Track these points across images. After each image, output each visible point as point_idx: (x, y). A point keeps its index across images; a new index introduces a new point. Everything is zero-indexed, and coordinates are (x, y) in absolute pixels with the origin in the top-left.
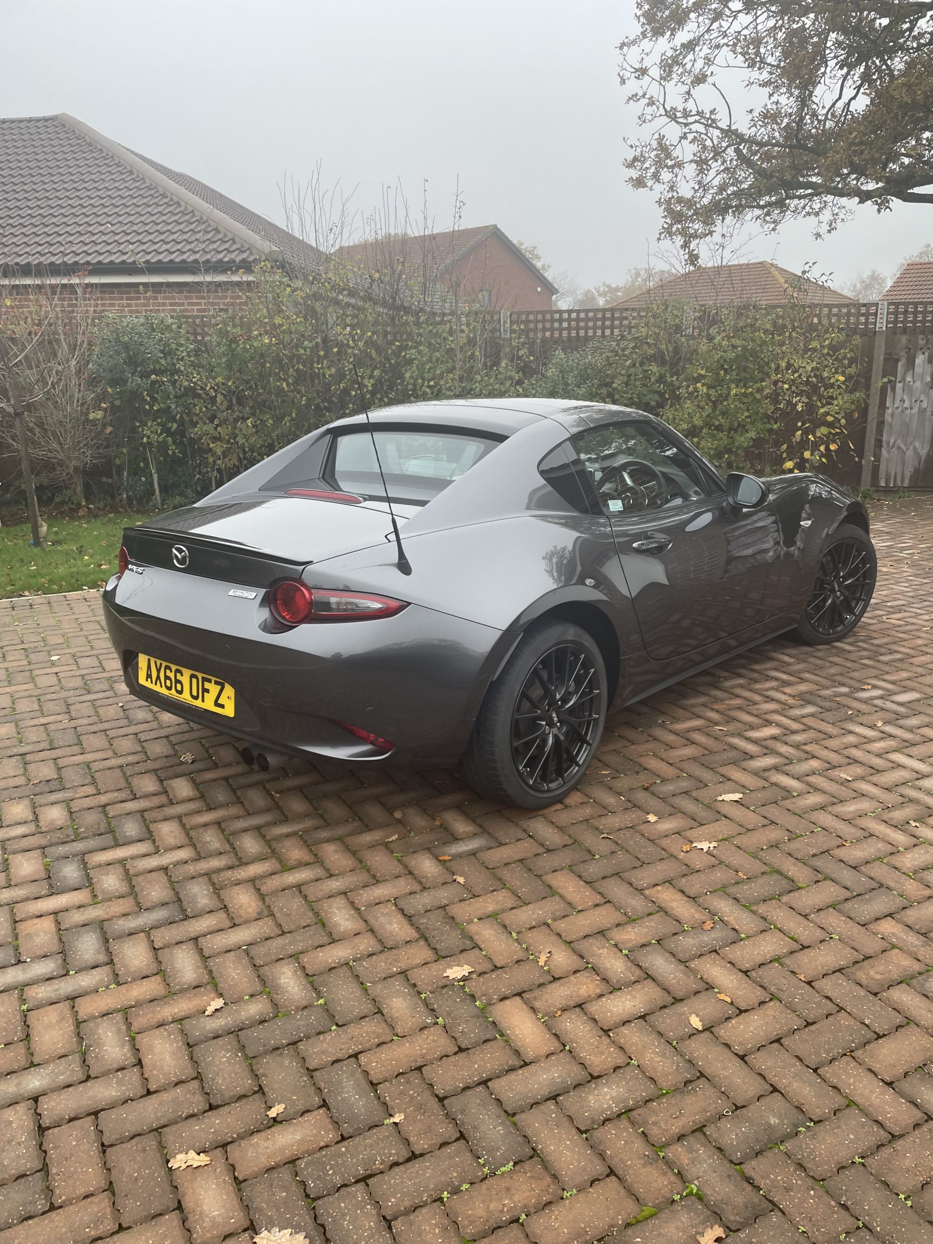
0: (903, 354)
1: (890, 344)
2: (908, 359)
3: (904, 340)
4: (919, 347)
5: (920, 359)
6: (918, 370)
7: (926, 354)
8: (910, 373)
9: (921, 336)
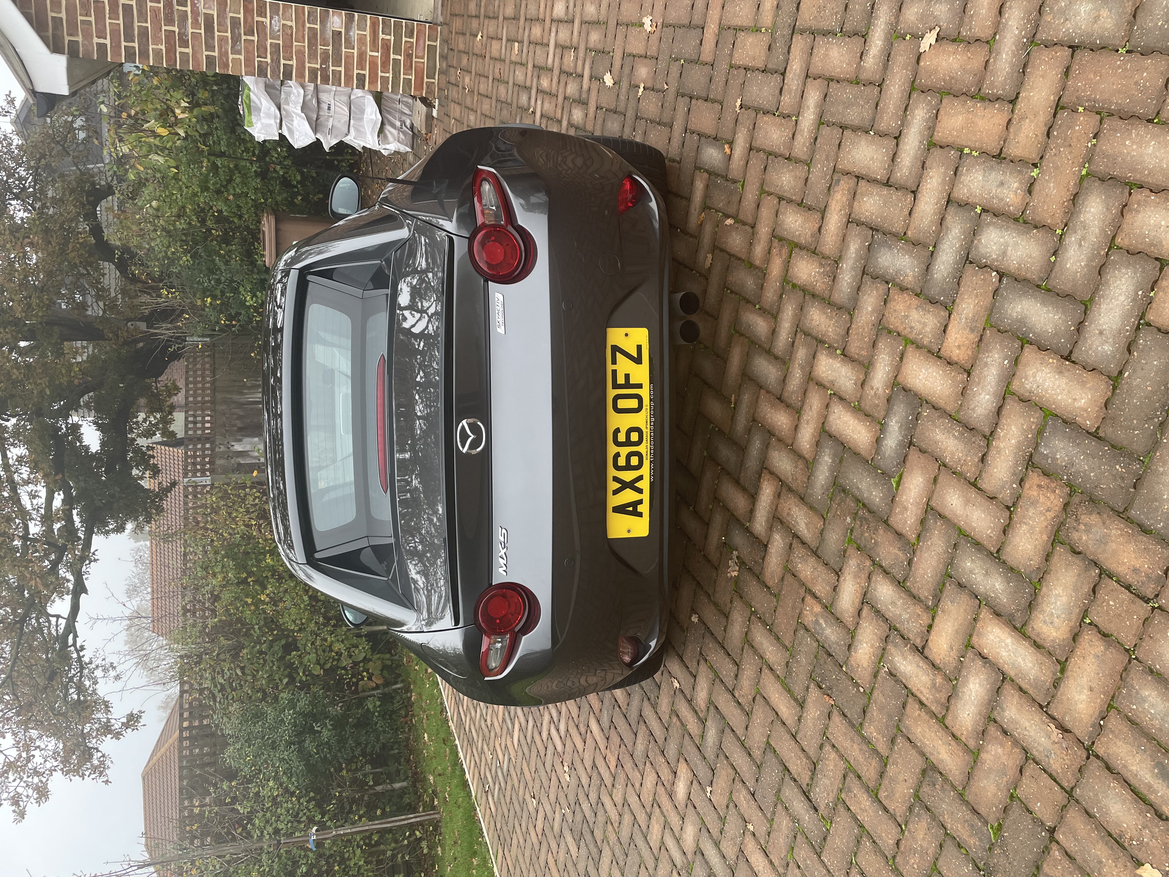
0: (233, 461)
1: (226, 471)
2: (237, 457)
3: (219, 462)
4: (226, 449)
5: (238, 447)
6: (248, 448)
7: (233, 443)
8: (251, 453)
9: (217, 450)
